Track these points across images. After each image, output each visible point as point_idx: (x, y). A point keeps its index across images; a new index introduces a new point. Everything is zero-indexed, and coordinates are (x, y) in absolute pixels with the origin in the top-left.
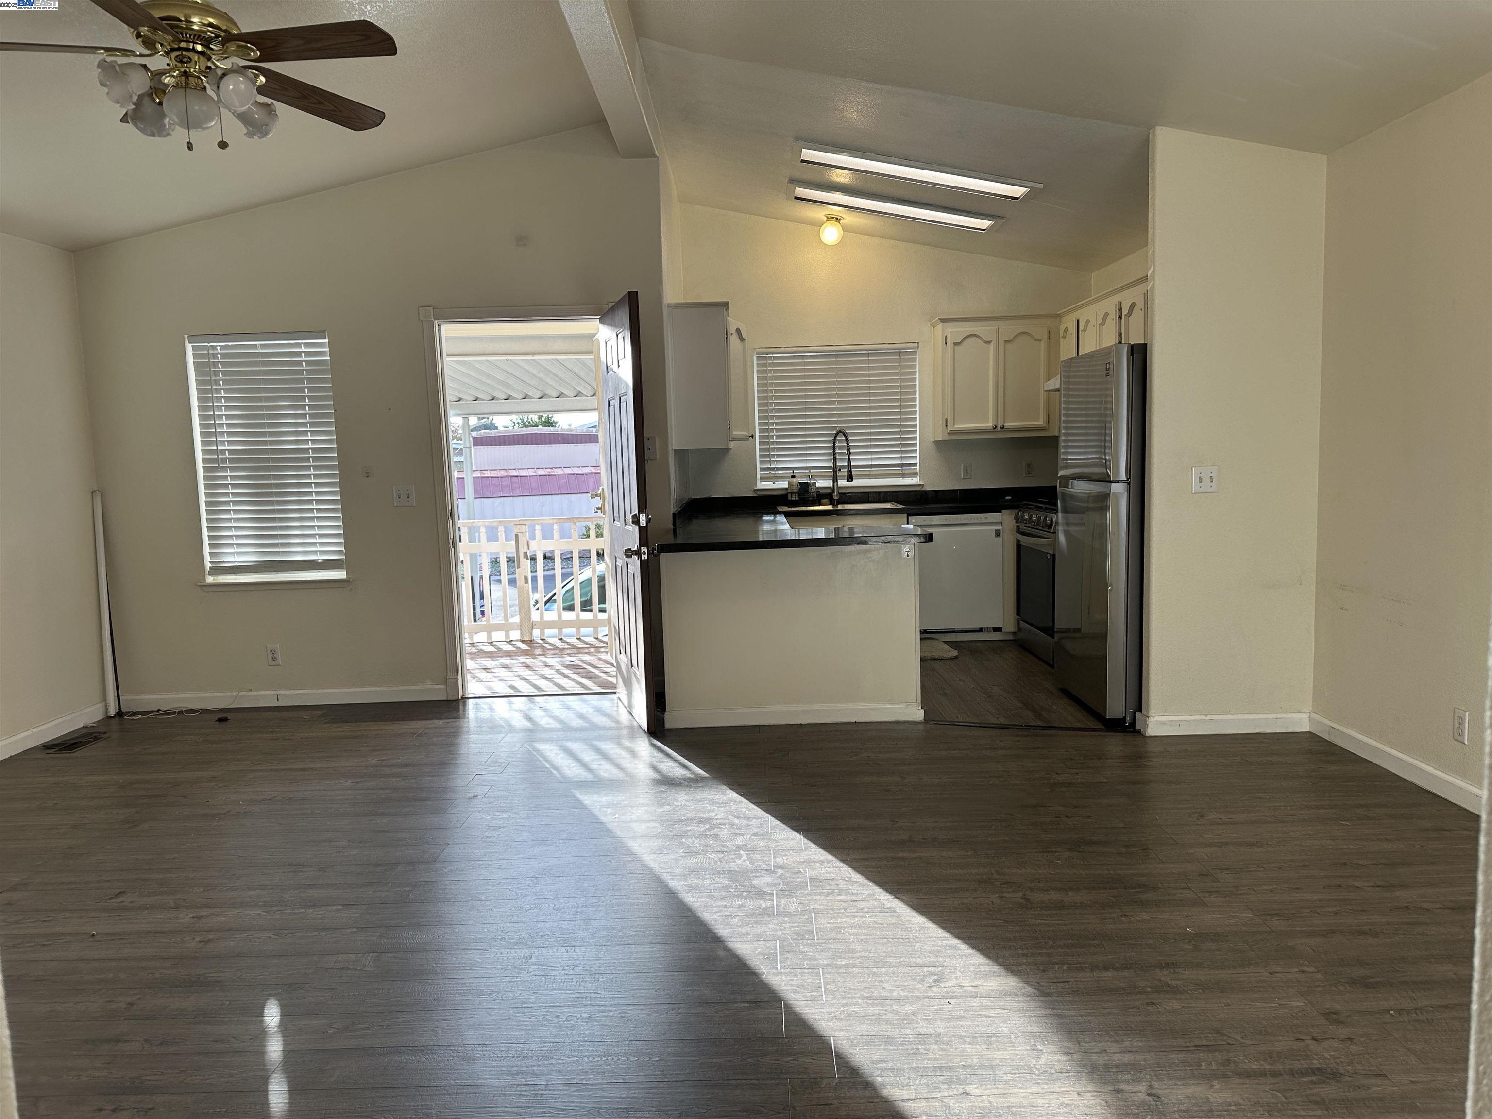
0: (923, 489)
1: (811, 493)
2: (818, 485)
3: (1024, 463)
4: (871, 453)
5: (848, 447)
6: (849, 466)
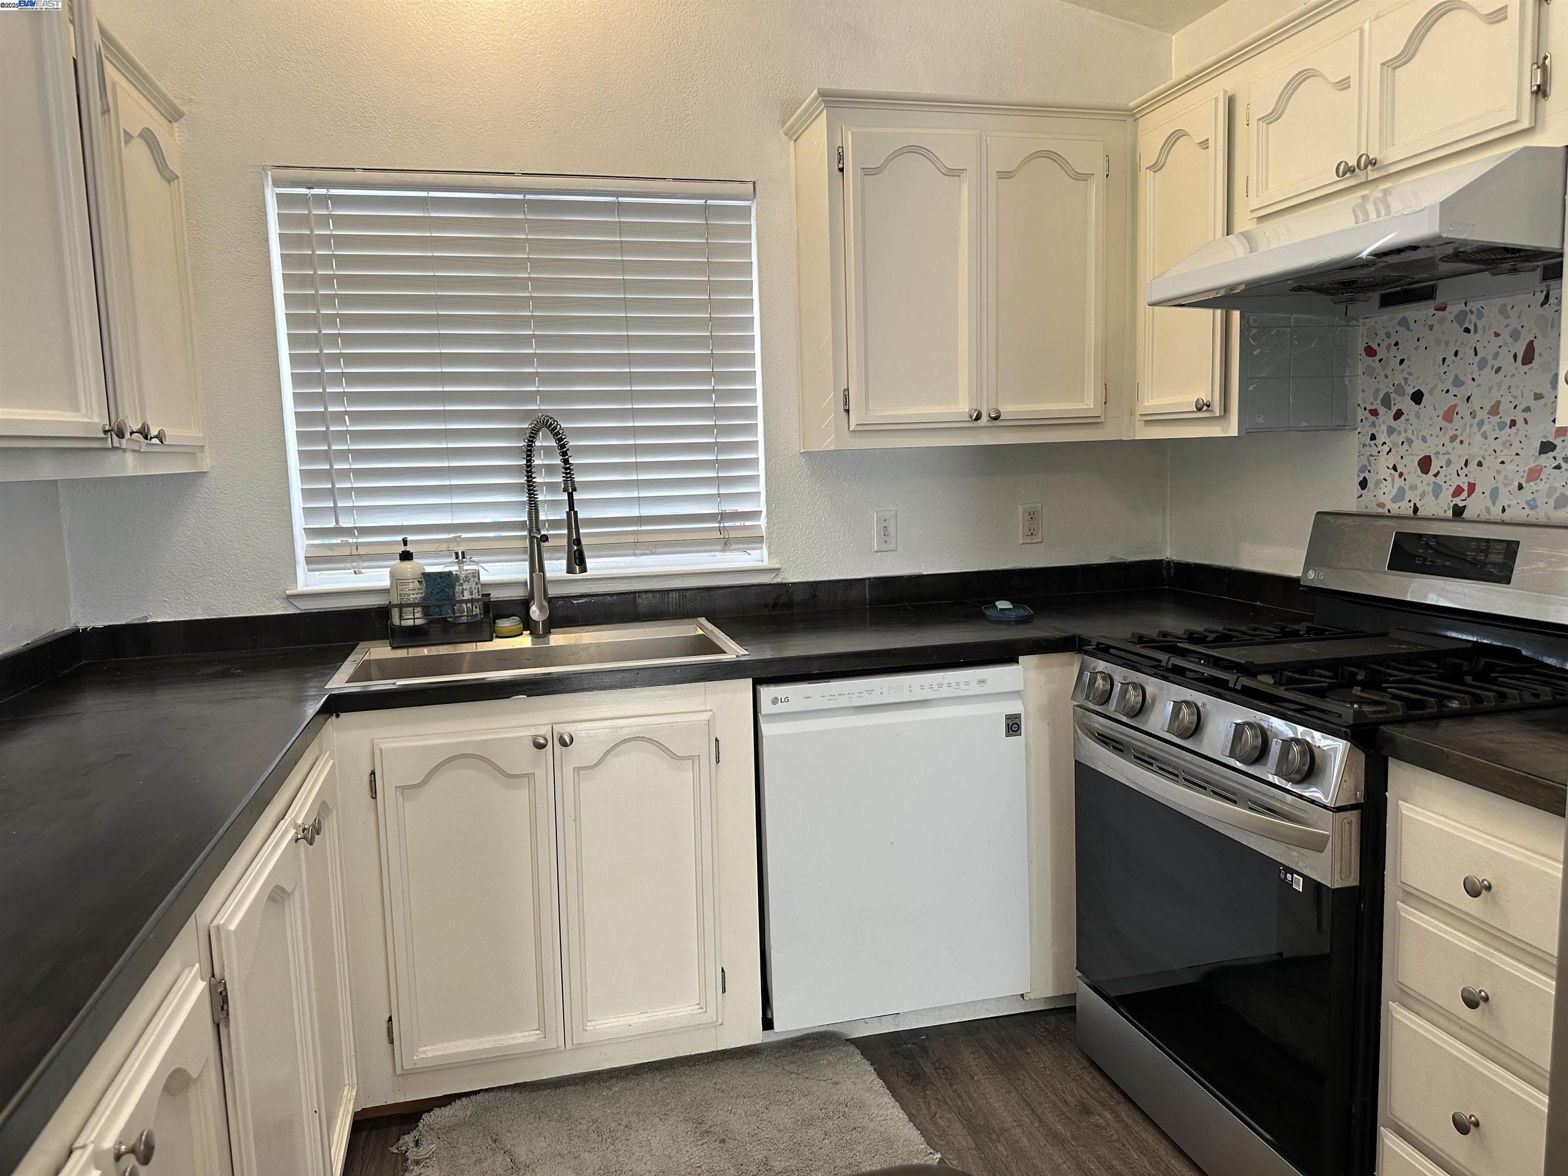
0: (779, 580)
1: (464, 605)
2: (484, 578)
3: (1020, 508)
4: (639, 484)
5: (568, 469)
6: (573, 521)
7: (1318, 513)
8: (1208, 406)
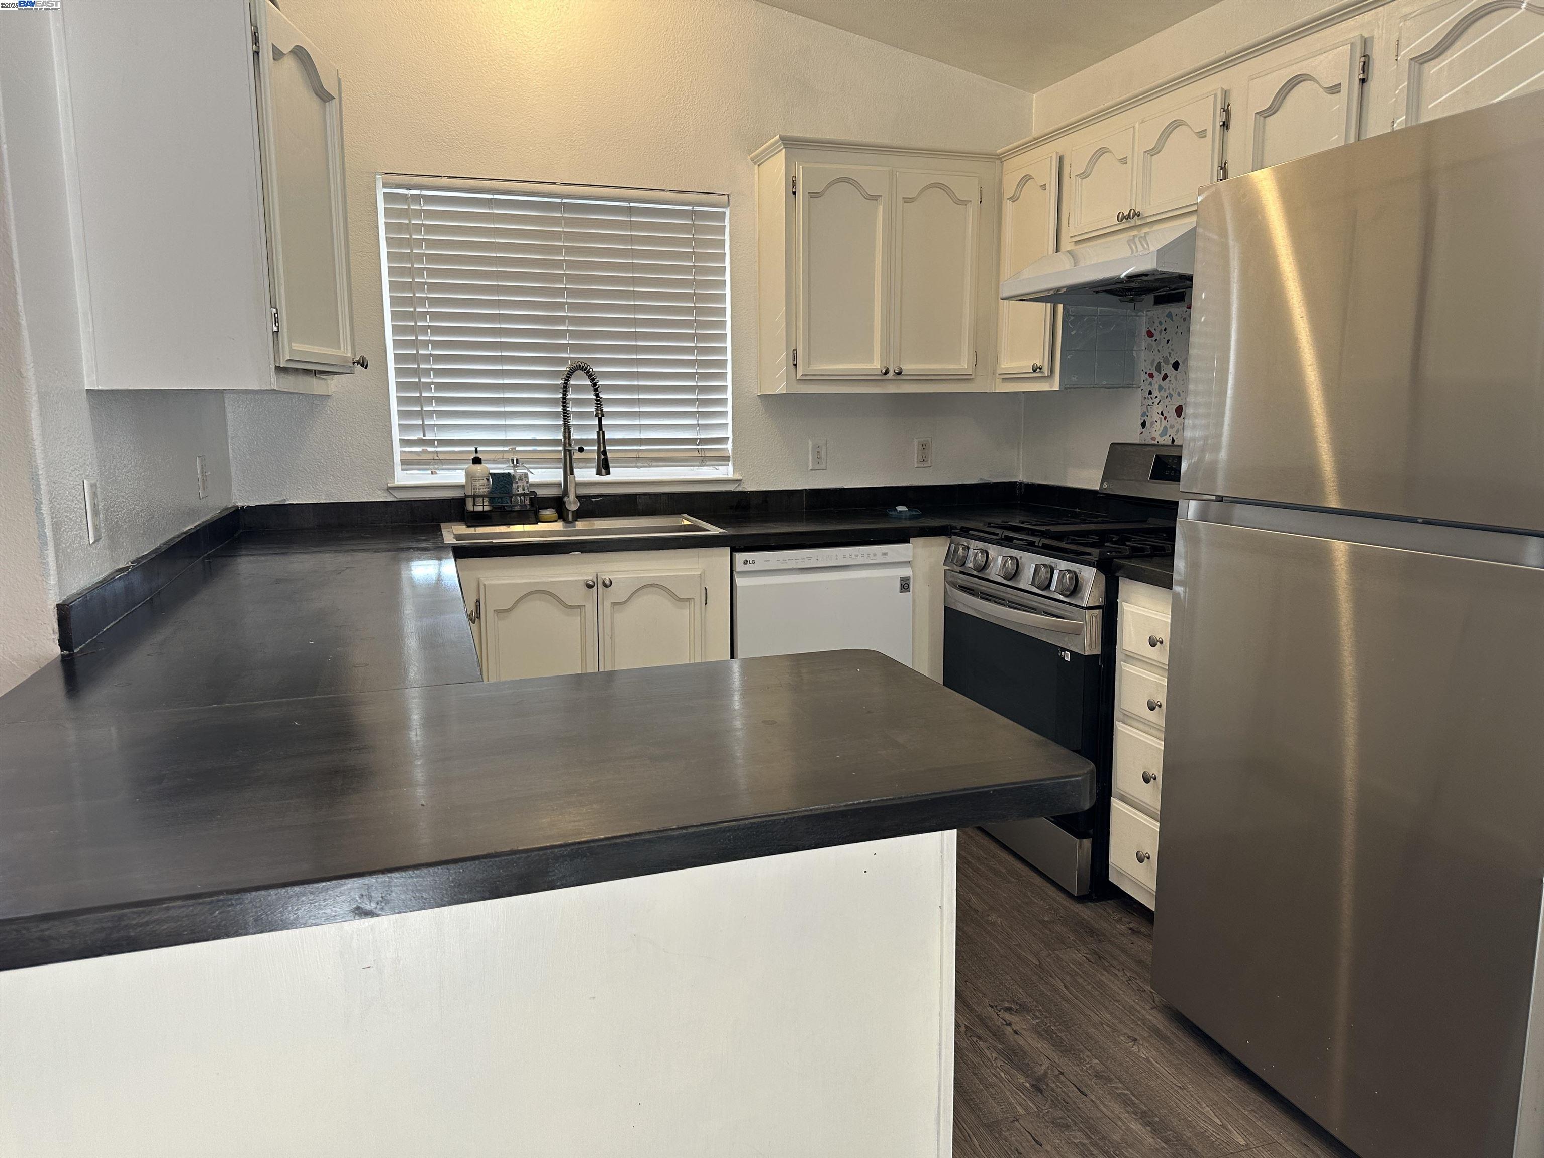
0: (740, 489)
1: (519, 498)
2: (532, 479)
3: (916, 442)
4: (640, 415)
5: (598, 402)
6: (601, 440)
7: (1112, 444)
8: (1041, 369)
